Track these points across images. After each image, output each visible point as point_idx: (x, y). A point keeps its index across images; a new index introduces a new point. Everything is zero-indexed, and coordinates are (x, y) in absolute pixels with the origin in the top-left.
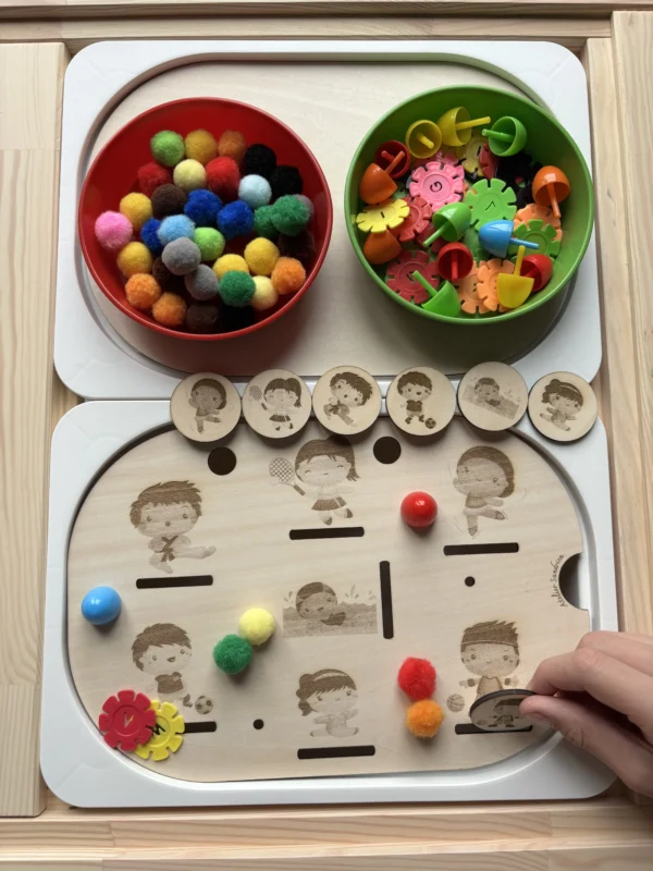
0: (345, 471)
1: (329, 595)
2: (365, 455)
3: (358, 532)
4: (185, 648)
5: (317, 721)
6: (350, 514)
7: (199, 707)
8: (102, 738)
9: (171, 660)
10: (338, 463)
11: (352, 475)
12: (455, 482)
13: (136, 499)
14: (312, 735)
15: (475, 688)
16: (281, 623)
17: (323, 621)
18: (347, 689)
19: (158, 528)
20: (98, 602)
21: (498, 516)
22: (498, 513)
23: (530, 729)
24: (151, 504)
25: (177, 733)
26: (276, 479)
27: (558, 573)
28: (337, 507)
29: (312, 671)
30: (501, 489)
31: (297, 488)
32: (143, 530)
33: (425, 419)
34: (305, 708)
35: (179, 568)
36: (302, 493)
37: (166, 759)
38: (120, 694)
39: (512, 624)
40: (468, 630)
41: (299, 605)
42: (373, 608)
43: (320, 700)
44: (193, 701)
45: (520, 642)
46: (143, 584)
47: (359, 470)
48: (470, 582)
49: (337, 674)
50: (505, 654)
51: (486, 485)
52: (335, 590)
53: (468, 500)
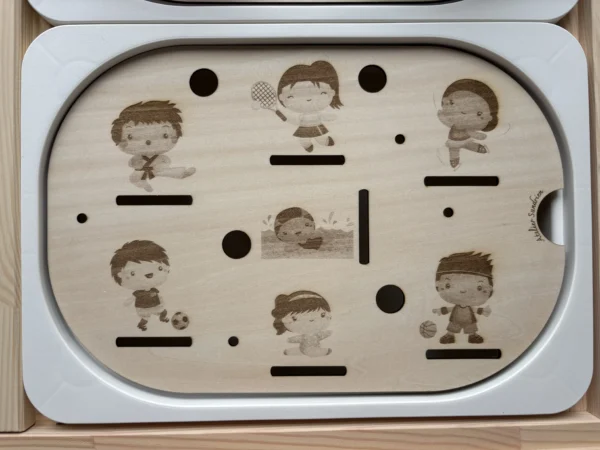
0: (329, 98)
2: (350, 83)
3: (339, 160)
4: (163, 265)
6: (331, 143)
9: (149, 276)
11: (336, 102)
12: (440, 114)
13: (118, 117)
14: (285, 353)
15: (448, 316)
16: (259, 245)
17: (300, 244)
18: (322, 311)
19: (138, 146)
21: (481, 149)
22: (480, 146)
26: (257, 103)
27: (536, 209)
28: (319, 135)
29: (287, 291)
30: (485, 122)
31: (279, 113)
32: (124, 148)
34: (280, 328)
35: (159, 187)
36: (284, 119)
39: (488, 255)
40: (444, 259)
41: (277, 228)
42: (350, 234)
43: (295, 320)
45: (495, 273)
46: (123, 200)
48: (449, 212)
49: (312, 296)
50: (480, 284)
51: (471, 118)
52: (313, 215)
53: (451, 133)
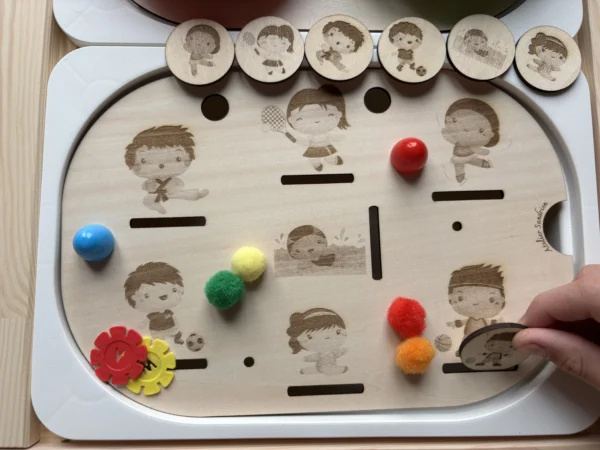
0: (336, 120)
1: (319, 238)
2: (356, 104)
3: (348, 178)
4: (177, 286)
5: (307, 360)
6: (340, 162)
7: (190, 344)
8: (94, 373)
9: (163, 298)
10: (329, 112)
11: (343, 124)
12: (443, 132)
13: (131, 142)
14: (302, 373)
15: (462, 328)
16: (272, 263)
17: (313, 262)
18: (337, 328)
19: (152, 170)
20: (89, 235)
21: (485, 164)
22: (484, 161)
23: (515, 368)
24: (145, 147)
25: (168, 369)
26: (268, 126)
27: (542, 220)
28: (328, 154)
29: (302, 309)
30: (487, 139)
31: (288, 135)
32: (137, 172)
33: (416, 66)
34: (296, 347)
35: (172, 209)
36: (294, 140)
37: (157, 394)
38: (112, 330)
39: (498, 267)
40: (455, 272)
41: (290, 246)
42: (362, 250)
43: (310, 338)
44: (184, 338)
45: (506, 285)
46: (136, 223)
47: (350, 118)
48: (457, 226)
49: (327, 313)
50: (492, 296)
52: (325, 233)
53: (456, 149)
